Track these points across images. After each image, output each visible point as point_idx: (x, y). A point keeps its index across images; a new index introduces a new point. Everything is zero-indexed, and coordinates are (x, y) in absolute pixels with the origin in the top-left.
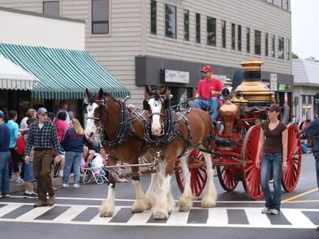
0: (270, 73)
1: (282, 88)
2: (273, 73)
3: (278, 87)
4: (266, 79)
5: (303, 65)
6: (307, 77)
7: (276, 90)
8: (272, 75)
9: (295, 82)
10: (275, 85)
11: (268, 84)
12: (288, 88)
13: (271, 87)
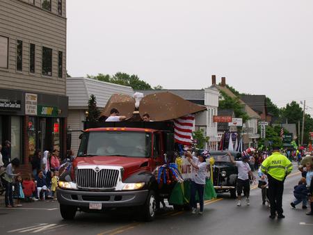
0: (24, 92)
1: (46, 111)
3: (40, 110)
4: (16, 99)
5: (84, 84)
7: (35, 113)
8: (26, 94)
9: (69, 105)
10: (34, 108)
11: (18, 106)
12: (55, 112)
13: (26, 109)
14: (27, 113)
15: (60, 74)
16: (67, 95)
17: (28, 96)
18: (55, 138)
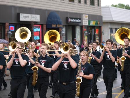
0: (82, 14)
1: (93, 23)
2: (84, 14)
3: (89, 22)
4: (79, 17)
5: (110, 9)
6: (112, 17)
7: (87, 24)
9: (103, 20)
10: (87, 22)
11: (79, 21)
12: (97, 23)
13: (83, 22)
14: (84, 24)
15: (98, 5)
16: (102, 15)
17: (84, 16)
18: (96, 37)
